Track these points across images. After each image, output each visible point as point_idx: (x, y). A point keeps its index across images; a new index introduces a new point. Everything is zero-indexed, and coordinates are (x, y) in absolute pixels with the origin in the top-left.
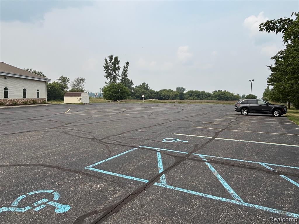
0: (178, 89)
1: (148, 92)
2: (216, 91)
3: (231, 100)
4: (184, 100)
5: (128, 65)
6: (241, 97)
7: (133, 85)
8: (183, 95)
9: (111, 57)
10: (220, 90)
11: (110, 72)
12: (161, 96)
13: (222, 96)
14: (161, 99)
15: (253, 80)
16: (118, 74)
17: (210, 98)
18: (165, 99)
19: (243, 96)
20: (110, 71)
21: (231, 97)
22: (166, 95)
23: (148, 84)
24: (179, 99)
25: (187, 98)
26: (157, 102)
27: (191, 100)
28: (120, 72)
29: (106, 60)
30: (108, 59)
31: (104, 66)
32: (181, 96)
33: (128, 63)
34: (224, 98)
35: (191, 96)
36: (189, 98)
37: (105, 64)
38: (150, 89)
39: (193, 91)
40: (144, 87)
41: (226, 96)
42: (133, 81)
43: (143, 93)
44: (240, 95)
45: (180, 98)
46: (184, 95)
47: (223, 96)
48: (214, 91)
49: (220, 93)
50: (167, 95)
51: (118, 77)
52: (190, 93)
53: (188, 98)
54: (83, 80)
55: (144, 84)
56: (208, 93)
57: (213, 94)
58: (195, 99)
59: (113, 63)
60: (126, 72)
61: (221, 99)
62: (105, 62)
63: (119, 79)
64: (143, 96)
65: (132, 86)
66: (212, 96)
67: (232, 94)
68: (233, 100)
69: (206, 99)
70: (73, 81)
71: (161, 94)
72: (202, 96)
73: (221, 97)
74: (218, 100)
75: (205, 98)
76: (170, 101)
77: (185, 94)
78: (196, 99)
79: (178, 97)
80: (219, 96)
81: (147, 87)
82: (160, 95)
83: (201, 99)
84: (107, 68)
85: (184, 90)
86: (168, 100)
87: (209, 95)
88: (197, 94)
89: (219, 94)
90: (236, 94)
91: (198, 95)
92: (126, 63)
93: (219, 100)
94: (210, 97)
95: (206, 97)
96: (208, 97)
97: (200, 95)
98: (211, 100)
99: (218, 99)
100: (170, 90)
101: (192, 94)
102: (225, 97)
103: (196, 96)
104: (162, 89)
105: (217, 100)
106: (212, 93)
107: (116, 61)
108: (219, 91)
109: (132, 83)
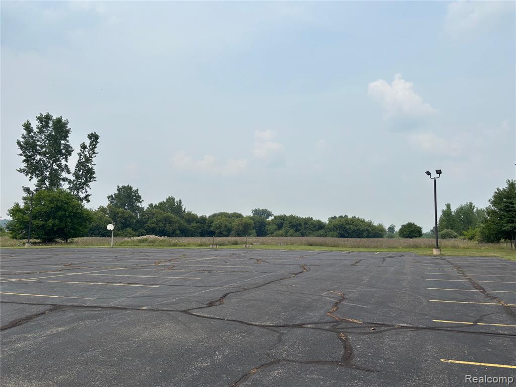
0: (256, 212)
1: (177, 218)
2: (335, 217)
3: (368, 237)
4: (265, 236)
5: (97, 143)
6: (387, 229)
7: (141, 202)
8: (265, 226)
9: (45, 120)
10: (344, 216)
11: (40, 160)
12: (212, 229)
13: (348, 227)
14: (211, 234)
16: (66, 166)
17: (321, 232)
18: (221, 235)
19: (389, 228)
20: (38, 157)
21: (368, 230)
22: (223, 226)
23: (180, 201)
24: (256, 234)
25: (272, 233)
26: (161, 244)
27: (282, 236)
29: (27, 127)
30: (35, 125)
31: (18, 142)
32: (260, 228)
33: (94, 138)
34: (352, 233)
35: (280, 227)
36: (277, 232)
37: (24, 137)
38: (186, 211)
39: (285, 215)
40: (172, 206)
41: (356, 228)
42: (140, 193)
43: (166, 221)
44: (384, 227)
45: (256, 232)
46: (267, 226)
47: (350, 228)
48: (330, 217)
49: (343, 220)
50: (226, 226)
51: (64, 175)
52: (279, 221)
53: (275, 233)
55: (171, 200)
56: (319, 222)
57: (329, 224)
58: (288, 234)
59: (49, 137)
60: (88, 160)
61: (346, 235)
62: (25, 132)
63: (67, 179)
64: (110, 227)
65: (139, 204)
66: (326, 227)
67: (370, 224)
68: (371, 237)
69: (314, 235)
71: (212, 222)
72: (306, 228)
73: (346, 231)
74: (340, 237)
75: (311, 232)
76: (232, 239)
77: (269, 223)
78: (292, 235)
79: (254, 231)
80: (341, 227)
81: (180, 207)
82: (210, 226)
83: (303, 235)
84: (28, 146)
85: (269, 214)
86: (227, 236)
87: (319, 226)
88: (294, 224)
89: (341, 223)
90: (376, 224)
91: (296, 226)
92: (90, 137)
93: (342, 236)
94: (323, 231)
95: (313, 231)
96: (317, 230)
97: (300, 225)
98: (325, 236)
99: (339, 233)
100: (235, 213)
101: (282, 224)
102: (354, 231)
103: (292, 227)
104: (218, 212)
105: (337, 236)
106: (327, 222)
107: (61, 129)
108: (341, 217)
109: (138, 198)
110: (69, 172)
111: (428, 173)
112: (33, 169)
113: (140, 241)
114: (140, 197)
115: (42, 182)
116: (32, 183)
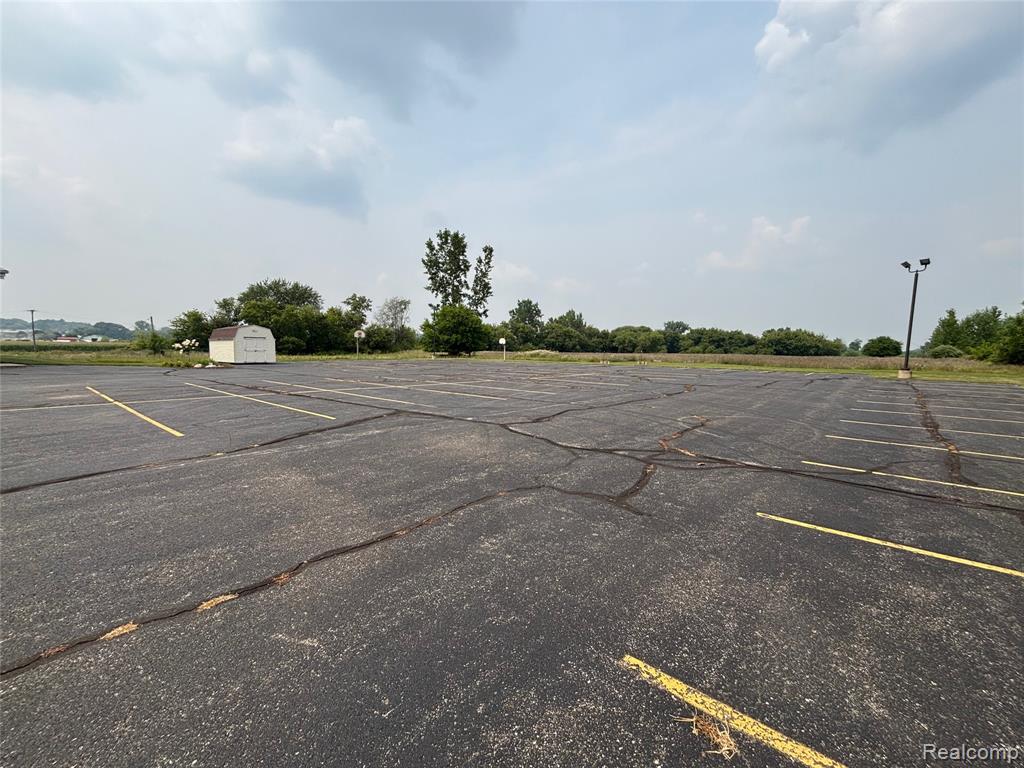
0: (670, 325)
1: (578, 333)
2: (773, 331)
3: (816, 354)
4: (677, 352)
5: (491, 256)
6: (848, 346)
7: (541, 317)
8: (678, 341)
9: (444, 236)
10: (785, 329)
11: (443, 277)
12: (614, 344)
13: (788, 342)
14: (614, 350)
15: (925, 262)
16: (465, 282)
17: (751, 348)
18: (624, 351)
19: (853, 343)
20: (441, 274)
21: (817, 346)
22: (627, 341)
23: (581, 315)
25: (686, 349)
27: (698, 352)
28: (470, 277)
29: (430, 245)
30: (436, 242)
31: (423, 261)
32: (672, 343)
33: (489, 251)
34: (794, 349)
35: (697, 342)
36: (692, 348)
37: (428, 256)
38: (587, 325)
40: (572, 321)
41: (799, 344)
43: (566, 335)
44: (843, 342)
45: (667, 349)
46: (681, 341)
47: (791, 343)
48: (766, 330)
49: (783, 335)
50: (630, 341)
51: (464, 290)
52: (696, 336)
53: (690, 349)
54: (405, 303)
55: (571, 314)
57: (763, 339)
58: (707, 350)
59: (449, 253)
60: (485, 275)
61: (785, 352)
62: (428, 251)
63: (467, 295)
64: (502, 341)
65: (539, 319)
66: (758, 342)
67: (821, 339)
68: (820, 355)
69: (741, 352)
70: (381, 304)
71: (615, 337)
72: (731, 344)
73: (785, 346)
74: (776, 354)
75: (738, 348)
77: (684, 338)
78: (711, 352)
79: (664, 347)
80: (778, 342)
81: (581, 321)
82: (612, 341)
83: (725, 352)
84: (432, 264)
85: (685, 328)
87: (750, 341)
88: (716, 338)
89: (780, 337)
90: (831, 339)
91: (718, 341)
92: (485, 251)
93: (778, 353)
94: (754, 347)
96: (746, 346)
97: (724, 340)
98: (756, 353)
99: (775, 350)
101: (700, 338)
102: (796, 347)
103: (712, 342)
104: (622, 325)
105: (772, 354)
106: (761, 336)
107: (458, 244)
108: (781, 330)
109: (538, 313)
110: (468, 288)
111: (907, 265)
112: (438, 286)
113: (532, 356)
114: (539, 311)
115: (446, 297)
116: (438, 299)
